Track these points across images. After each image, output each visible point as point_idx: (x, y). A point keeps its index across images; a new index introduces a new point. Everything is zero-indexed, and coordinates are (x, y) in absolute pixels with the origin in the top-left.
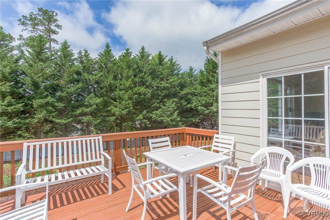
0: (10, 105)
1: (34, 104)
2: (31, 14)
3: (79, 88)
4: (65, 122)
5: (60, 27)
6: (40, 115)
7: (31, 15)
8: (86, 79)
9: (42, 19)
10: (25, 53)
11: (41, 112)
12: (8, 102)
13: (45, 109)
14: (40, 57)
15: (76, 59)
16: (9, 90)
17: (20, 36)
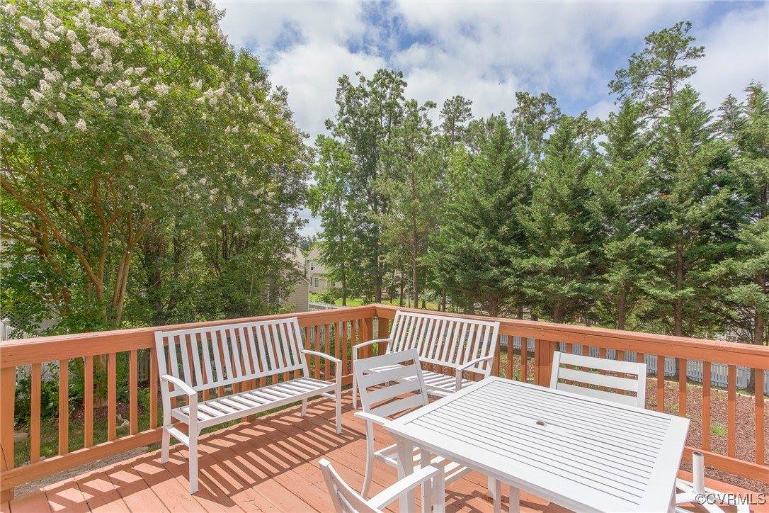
0: (568, 254)
1: (606, 252)
2: (631, 59)
3: (719, 206)
4: (673, 296)
5: (699, 53)
6: (617, 276)
7: (632, 62)
8: (745, 176)
9: (654, 57)
10: (597, 150)
11: (620, 268)
12: (566, 250)
13: (627, 264)
14: (624, 149)
15: (716, 126)
16: (568, 228)
17: (610, 116)
